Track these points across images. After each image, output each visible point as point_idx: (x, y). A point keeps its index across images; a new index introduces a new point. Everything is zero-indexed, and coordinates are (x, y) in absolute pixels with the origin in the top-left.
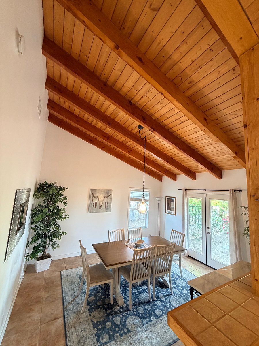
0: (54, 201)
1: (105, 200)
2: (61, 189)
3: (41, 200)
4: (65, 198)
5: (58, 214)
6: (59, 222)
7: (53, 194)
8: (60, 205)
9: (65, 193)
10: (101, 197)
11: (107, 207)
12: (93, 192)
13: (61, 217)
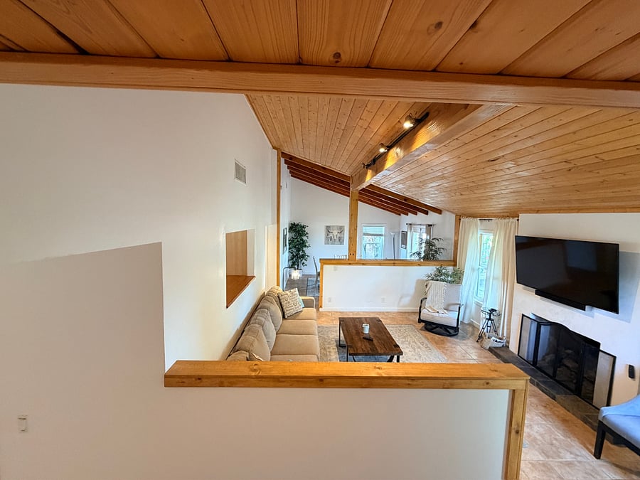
0: (301, 236)
1: (339, 235)
2: (304, 227)
3: (293, 234)
4: (307, 233)
5: (303, 244)
6: (304, 249)
7: (299, 231)
8: (305, 238)
9: (307, 230)
10: (335, 233)
11: (341, 240)
12: (328, 229)
13: (305, 246)
